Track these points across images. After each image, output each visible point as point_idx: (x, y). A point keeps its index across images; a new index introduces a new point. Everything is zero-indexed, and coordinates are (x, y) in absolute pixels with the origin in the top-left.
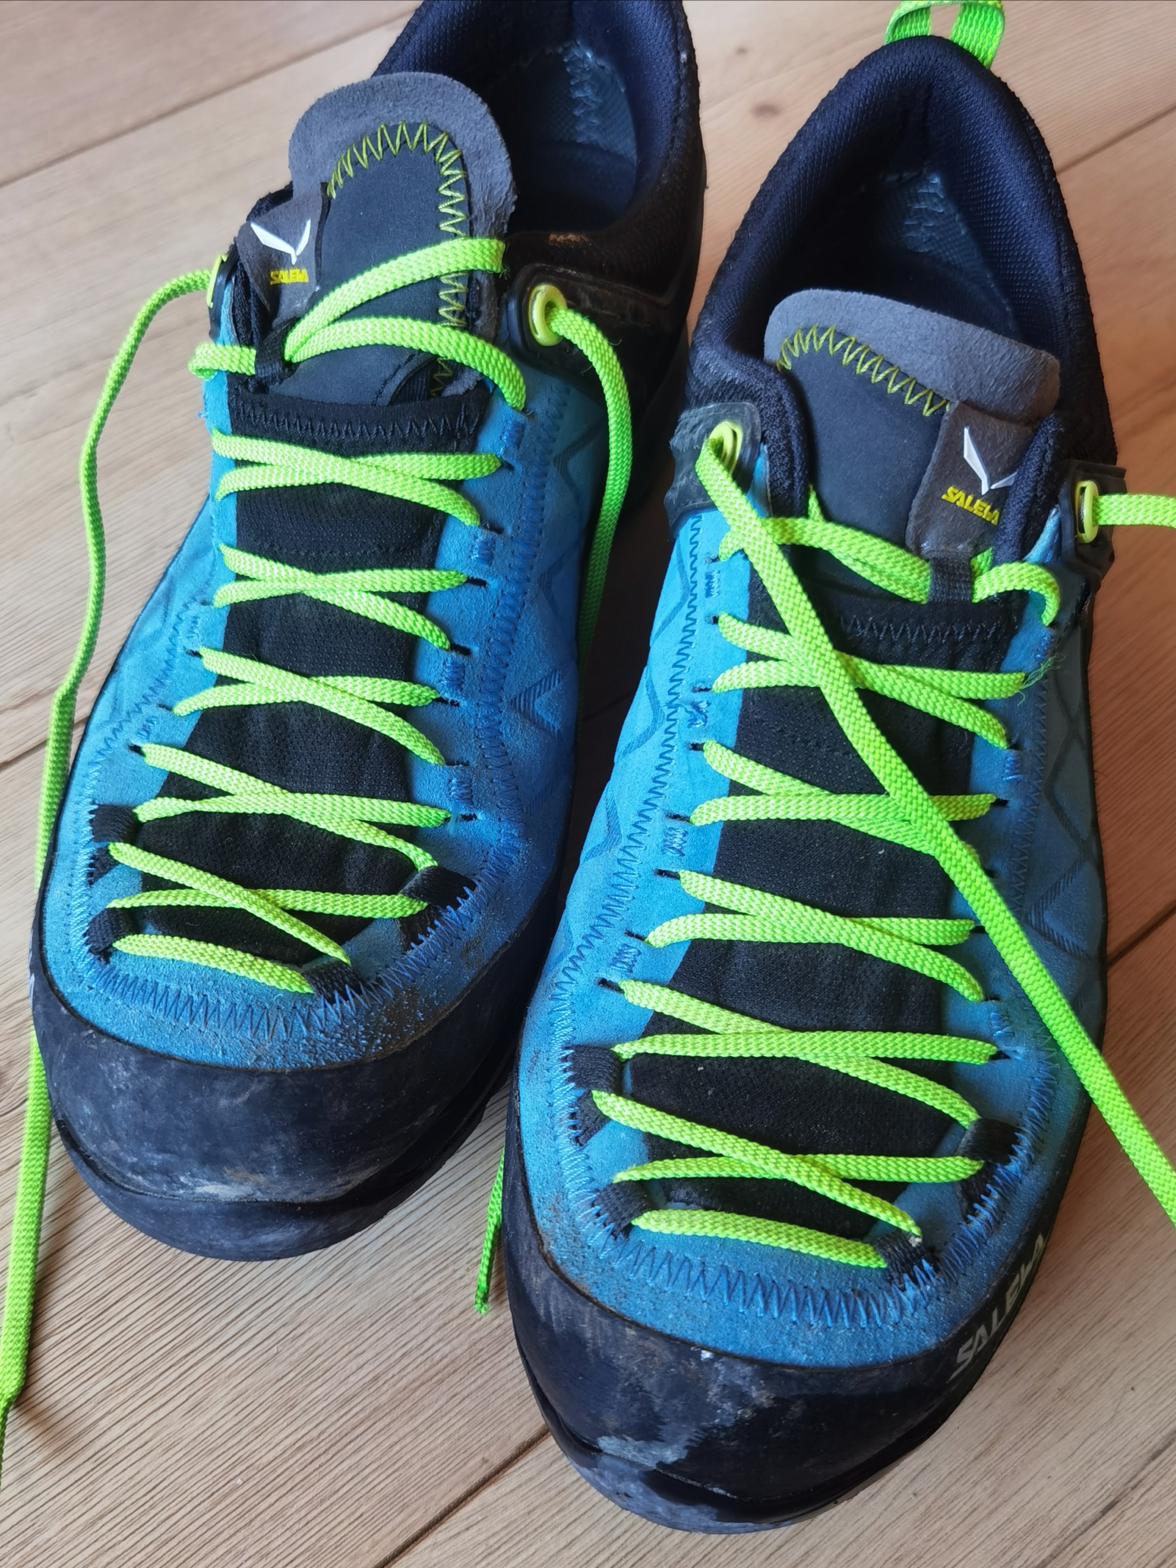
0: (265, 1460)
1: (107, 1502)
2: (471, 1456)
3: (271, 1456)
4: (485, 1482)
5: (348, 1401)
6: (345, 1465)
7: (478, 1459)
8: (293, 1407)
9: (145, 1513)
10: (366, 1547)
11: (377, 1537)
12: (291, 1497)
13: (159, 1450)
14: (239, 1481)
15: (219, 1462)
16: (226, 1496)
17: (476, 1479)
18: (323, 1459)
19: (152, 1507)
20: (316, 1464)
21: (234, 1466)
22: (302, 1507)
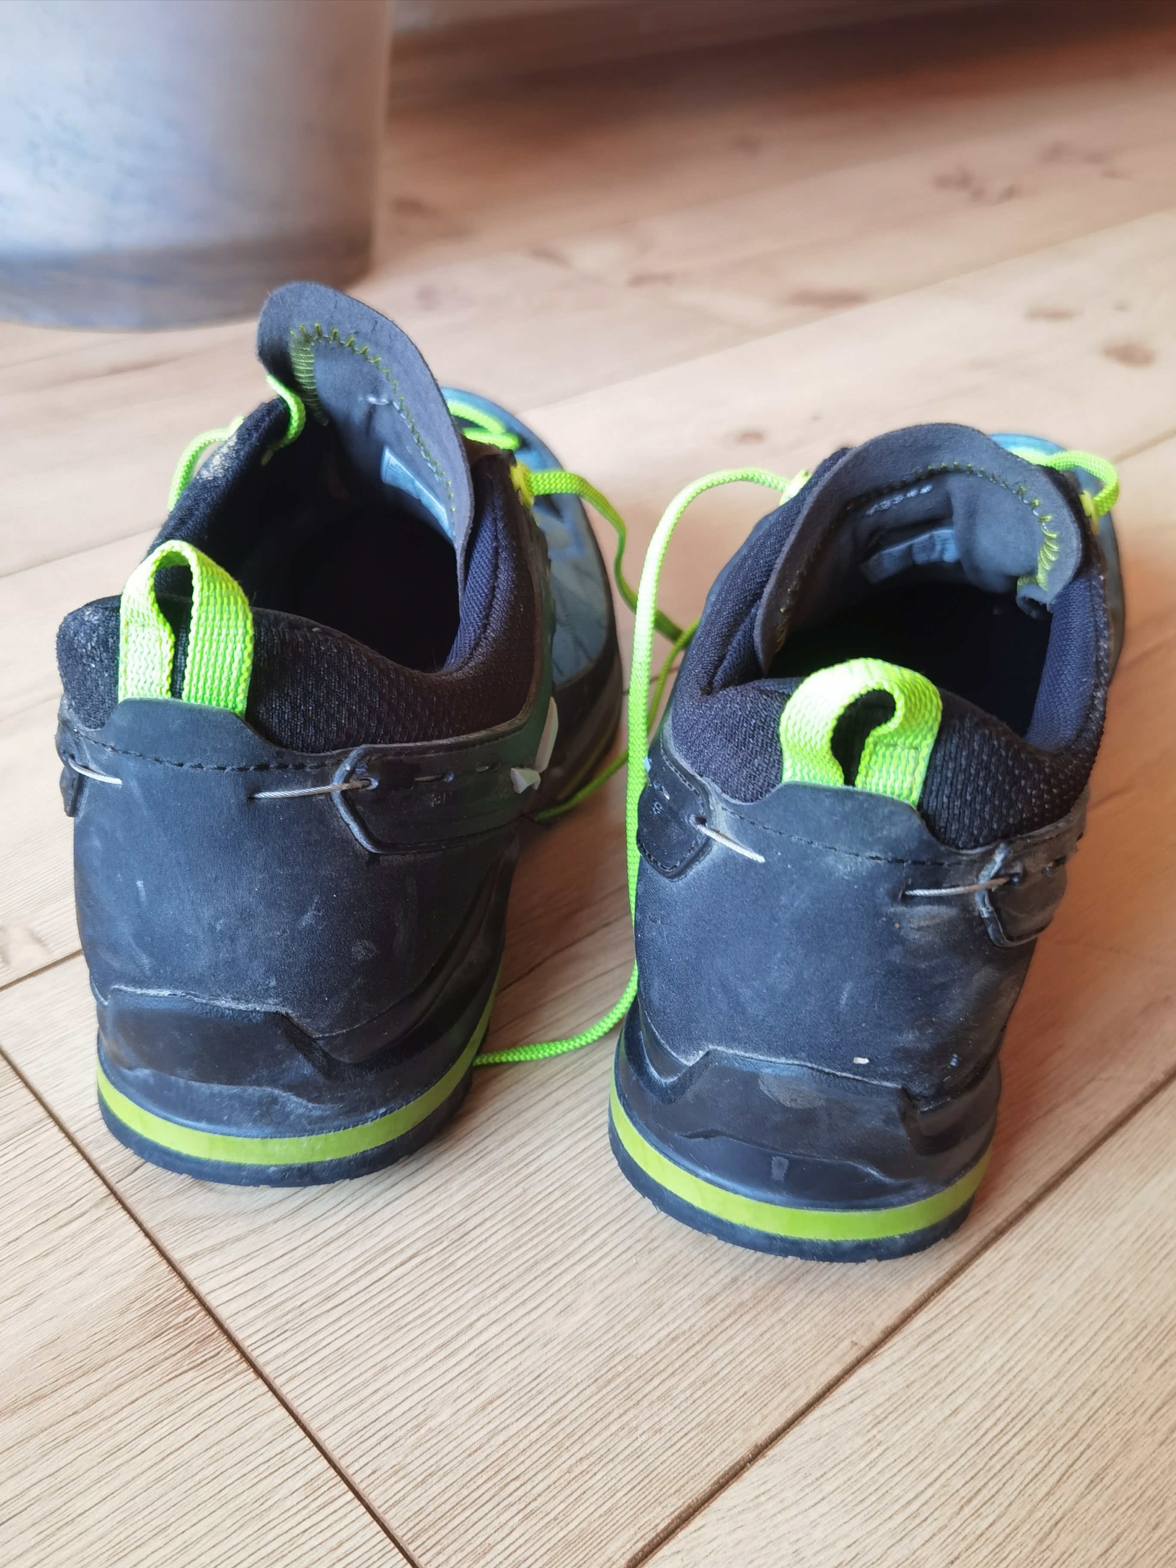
0: (642, 1351)
1: (494, 1390)
2: (841, 1340)
3: (647, 1346)
4: (859, 1362)
5: (711, 1299)
6: (721, 1352)
7: (847, 1343)
8: (660, 1306)
9: (532, 1398)
10: (756, 1420)
11: (765, 1411)
12: (673, 1381)
13: (538, 1345)
14: (620, 1368)
15: (598, 1353)
16: (609, 1382)
17: (850, 1358)
18: (698, 1348)
19: (539, 1393)
20: (692, 1352)
21: (613, 1356)
22: (686, 1389)
